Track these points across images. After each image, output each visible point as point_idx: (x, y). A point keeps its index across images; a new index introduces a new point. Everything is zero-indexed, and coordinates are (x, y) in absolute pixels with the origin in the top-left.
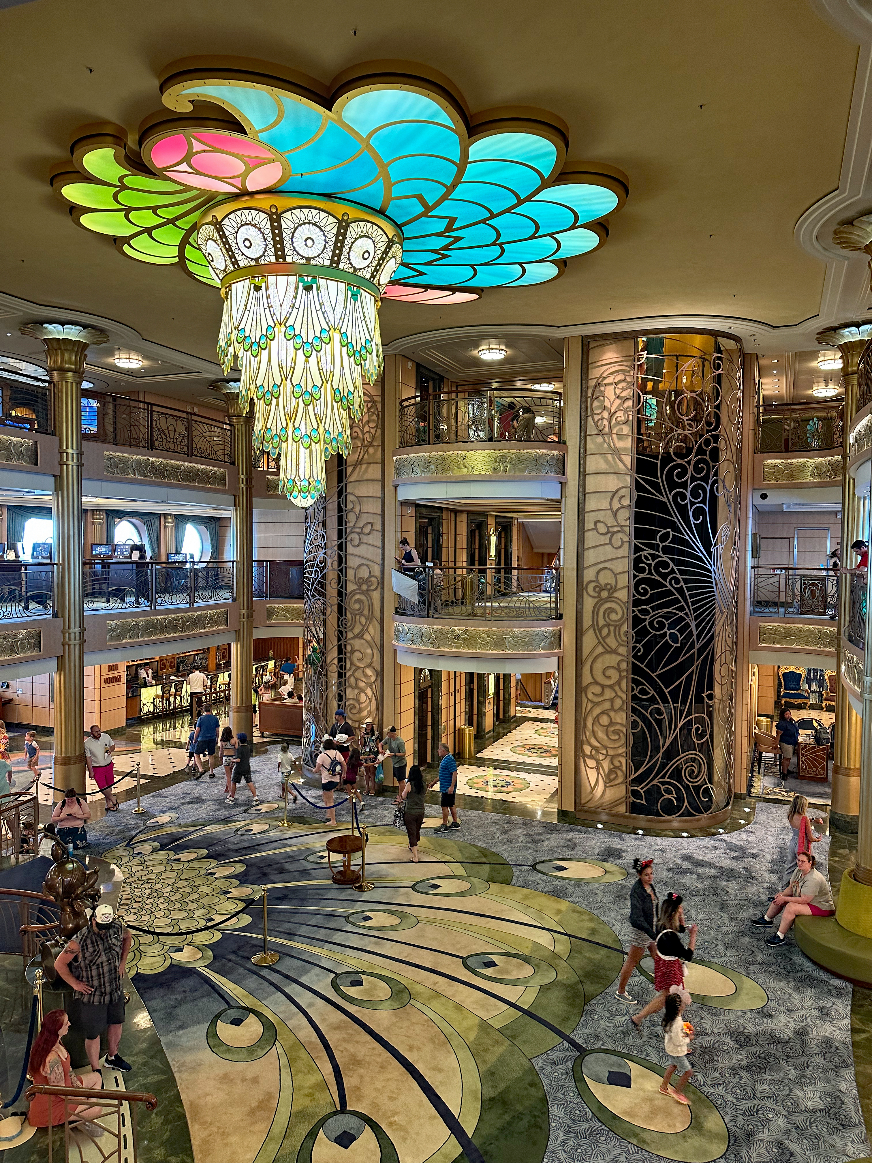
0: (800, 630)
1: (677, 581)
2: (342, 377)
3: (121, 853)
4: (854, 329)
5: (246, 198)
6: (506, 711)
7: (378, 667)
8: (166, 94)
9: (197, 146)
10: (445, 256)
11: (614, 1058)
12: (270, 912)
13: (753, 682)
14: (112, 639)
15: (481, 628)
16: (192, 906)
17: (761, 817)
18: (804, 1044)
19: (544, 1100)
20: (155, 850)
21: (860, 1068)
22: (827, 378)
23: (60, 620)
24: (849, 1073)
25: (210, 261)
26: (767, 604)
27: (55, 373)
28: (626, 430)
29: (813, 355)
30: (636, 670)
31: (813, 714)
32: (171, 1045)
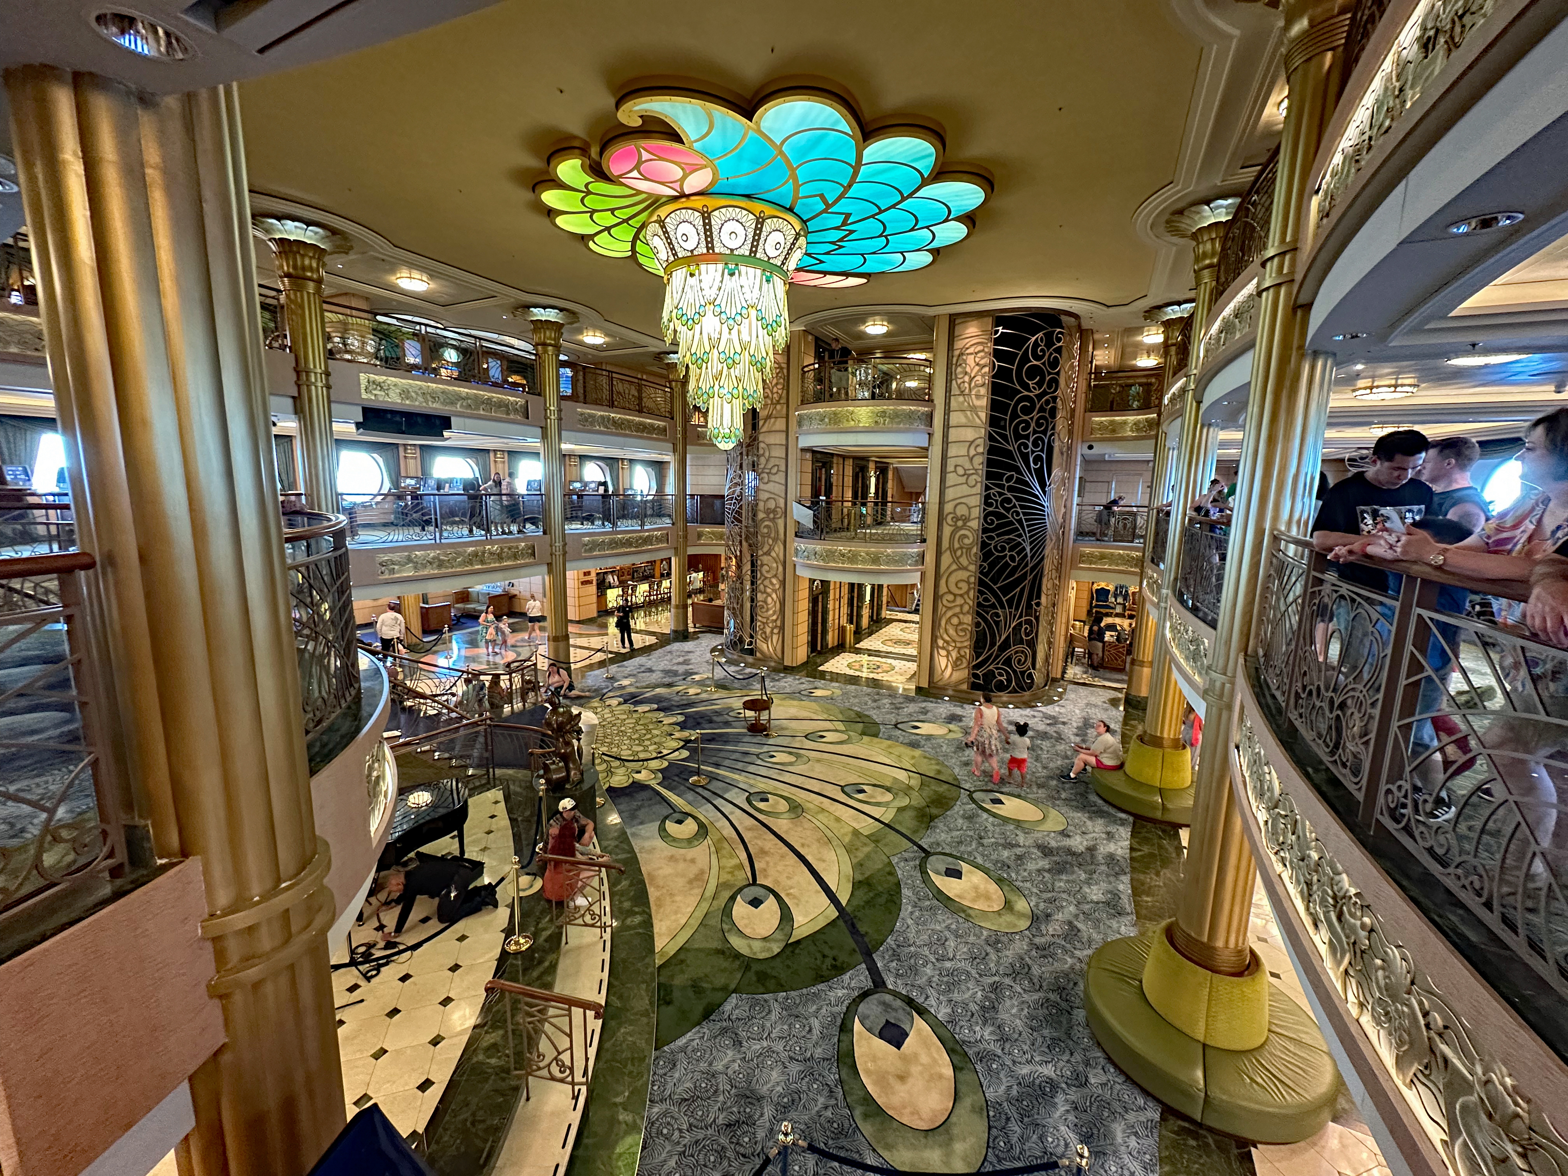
0: (1112, 554)
1: (1018, 514)
2: (757, 346)
3: (596, 704)
4: (1176, 308)
5: (684, 200)
6: (878, 614)
7: (781, 578)
8: (621, 111)
9: (645, 156)
10: (841, 247)
11: (950, 859)
12: (703, 749)
13: (1072, 594)
14: (586, 551)
15: (862, 549)
16: (647, 743)
17: (1071, 695)
18: (1093, 856)
19: (898, 884)
20: (620, 704)
21: (1135, 876)
22: (1150, 350)
23: (548, 536)
24: (1126, 879)
25: (655, 251)
26: (1088, 534)
27: (540, 348)
28: (983, 391)
29: (1139, 330)
30: (981, 583)
31: (1117, 621)
32: (634, 834)
